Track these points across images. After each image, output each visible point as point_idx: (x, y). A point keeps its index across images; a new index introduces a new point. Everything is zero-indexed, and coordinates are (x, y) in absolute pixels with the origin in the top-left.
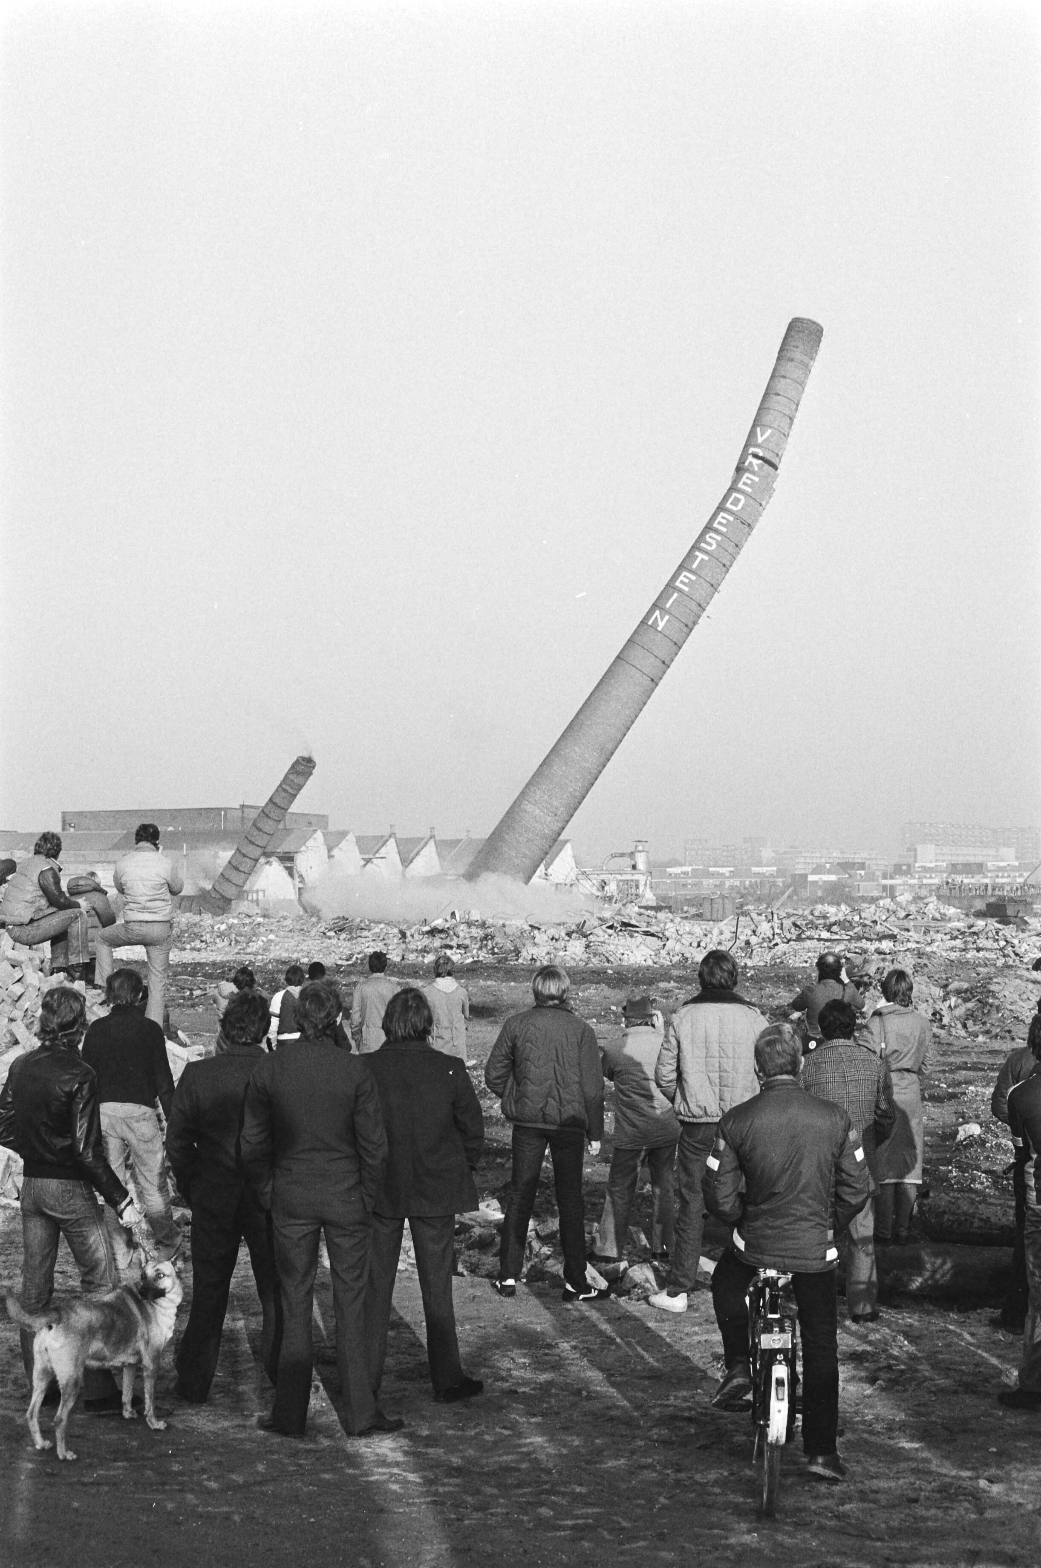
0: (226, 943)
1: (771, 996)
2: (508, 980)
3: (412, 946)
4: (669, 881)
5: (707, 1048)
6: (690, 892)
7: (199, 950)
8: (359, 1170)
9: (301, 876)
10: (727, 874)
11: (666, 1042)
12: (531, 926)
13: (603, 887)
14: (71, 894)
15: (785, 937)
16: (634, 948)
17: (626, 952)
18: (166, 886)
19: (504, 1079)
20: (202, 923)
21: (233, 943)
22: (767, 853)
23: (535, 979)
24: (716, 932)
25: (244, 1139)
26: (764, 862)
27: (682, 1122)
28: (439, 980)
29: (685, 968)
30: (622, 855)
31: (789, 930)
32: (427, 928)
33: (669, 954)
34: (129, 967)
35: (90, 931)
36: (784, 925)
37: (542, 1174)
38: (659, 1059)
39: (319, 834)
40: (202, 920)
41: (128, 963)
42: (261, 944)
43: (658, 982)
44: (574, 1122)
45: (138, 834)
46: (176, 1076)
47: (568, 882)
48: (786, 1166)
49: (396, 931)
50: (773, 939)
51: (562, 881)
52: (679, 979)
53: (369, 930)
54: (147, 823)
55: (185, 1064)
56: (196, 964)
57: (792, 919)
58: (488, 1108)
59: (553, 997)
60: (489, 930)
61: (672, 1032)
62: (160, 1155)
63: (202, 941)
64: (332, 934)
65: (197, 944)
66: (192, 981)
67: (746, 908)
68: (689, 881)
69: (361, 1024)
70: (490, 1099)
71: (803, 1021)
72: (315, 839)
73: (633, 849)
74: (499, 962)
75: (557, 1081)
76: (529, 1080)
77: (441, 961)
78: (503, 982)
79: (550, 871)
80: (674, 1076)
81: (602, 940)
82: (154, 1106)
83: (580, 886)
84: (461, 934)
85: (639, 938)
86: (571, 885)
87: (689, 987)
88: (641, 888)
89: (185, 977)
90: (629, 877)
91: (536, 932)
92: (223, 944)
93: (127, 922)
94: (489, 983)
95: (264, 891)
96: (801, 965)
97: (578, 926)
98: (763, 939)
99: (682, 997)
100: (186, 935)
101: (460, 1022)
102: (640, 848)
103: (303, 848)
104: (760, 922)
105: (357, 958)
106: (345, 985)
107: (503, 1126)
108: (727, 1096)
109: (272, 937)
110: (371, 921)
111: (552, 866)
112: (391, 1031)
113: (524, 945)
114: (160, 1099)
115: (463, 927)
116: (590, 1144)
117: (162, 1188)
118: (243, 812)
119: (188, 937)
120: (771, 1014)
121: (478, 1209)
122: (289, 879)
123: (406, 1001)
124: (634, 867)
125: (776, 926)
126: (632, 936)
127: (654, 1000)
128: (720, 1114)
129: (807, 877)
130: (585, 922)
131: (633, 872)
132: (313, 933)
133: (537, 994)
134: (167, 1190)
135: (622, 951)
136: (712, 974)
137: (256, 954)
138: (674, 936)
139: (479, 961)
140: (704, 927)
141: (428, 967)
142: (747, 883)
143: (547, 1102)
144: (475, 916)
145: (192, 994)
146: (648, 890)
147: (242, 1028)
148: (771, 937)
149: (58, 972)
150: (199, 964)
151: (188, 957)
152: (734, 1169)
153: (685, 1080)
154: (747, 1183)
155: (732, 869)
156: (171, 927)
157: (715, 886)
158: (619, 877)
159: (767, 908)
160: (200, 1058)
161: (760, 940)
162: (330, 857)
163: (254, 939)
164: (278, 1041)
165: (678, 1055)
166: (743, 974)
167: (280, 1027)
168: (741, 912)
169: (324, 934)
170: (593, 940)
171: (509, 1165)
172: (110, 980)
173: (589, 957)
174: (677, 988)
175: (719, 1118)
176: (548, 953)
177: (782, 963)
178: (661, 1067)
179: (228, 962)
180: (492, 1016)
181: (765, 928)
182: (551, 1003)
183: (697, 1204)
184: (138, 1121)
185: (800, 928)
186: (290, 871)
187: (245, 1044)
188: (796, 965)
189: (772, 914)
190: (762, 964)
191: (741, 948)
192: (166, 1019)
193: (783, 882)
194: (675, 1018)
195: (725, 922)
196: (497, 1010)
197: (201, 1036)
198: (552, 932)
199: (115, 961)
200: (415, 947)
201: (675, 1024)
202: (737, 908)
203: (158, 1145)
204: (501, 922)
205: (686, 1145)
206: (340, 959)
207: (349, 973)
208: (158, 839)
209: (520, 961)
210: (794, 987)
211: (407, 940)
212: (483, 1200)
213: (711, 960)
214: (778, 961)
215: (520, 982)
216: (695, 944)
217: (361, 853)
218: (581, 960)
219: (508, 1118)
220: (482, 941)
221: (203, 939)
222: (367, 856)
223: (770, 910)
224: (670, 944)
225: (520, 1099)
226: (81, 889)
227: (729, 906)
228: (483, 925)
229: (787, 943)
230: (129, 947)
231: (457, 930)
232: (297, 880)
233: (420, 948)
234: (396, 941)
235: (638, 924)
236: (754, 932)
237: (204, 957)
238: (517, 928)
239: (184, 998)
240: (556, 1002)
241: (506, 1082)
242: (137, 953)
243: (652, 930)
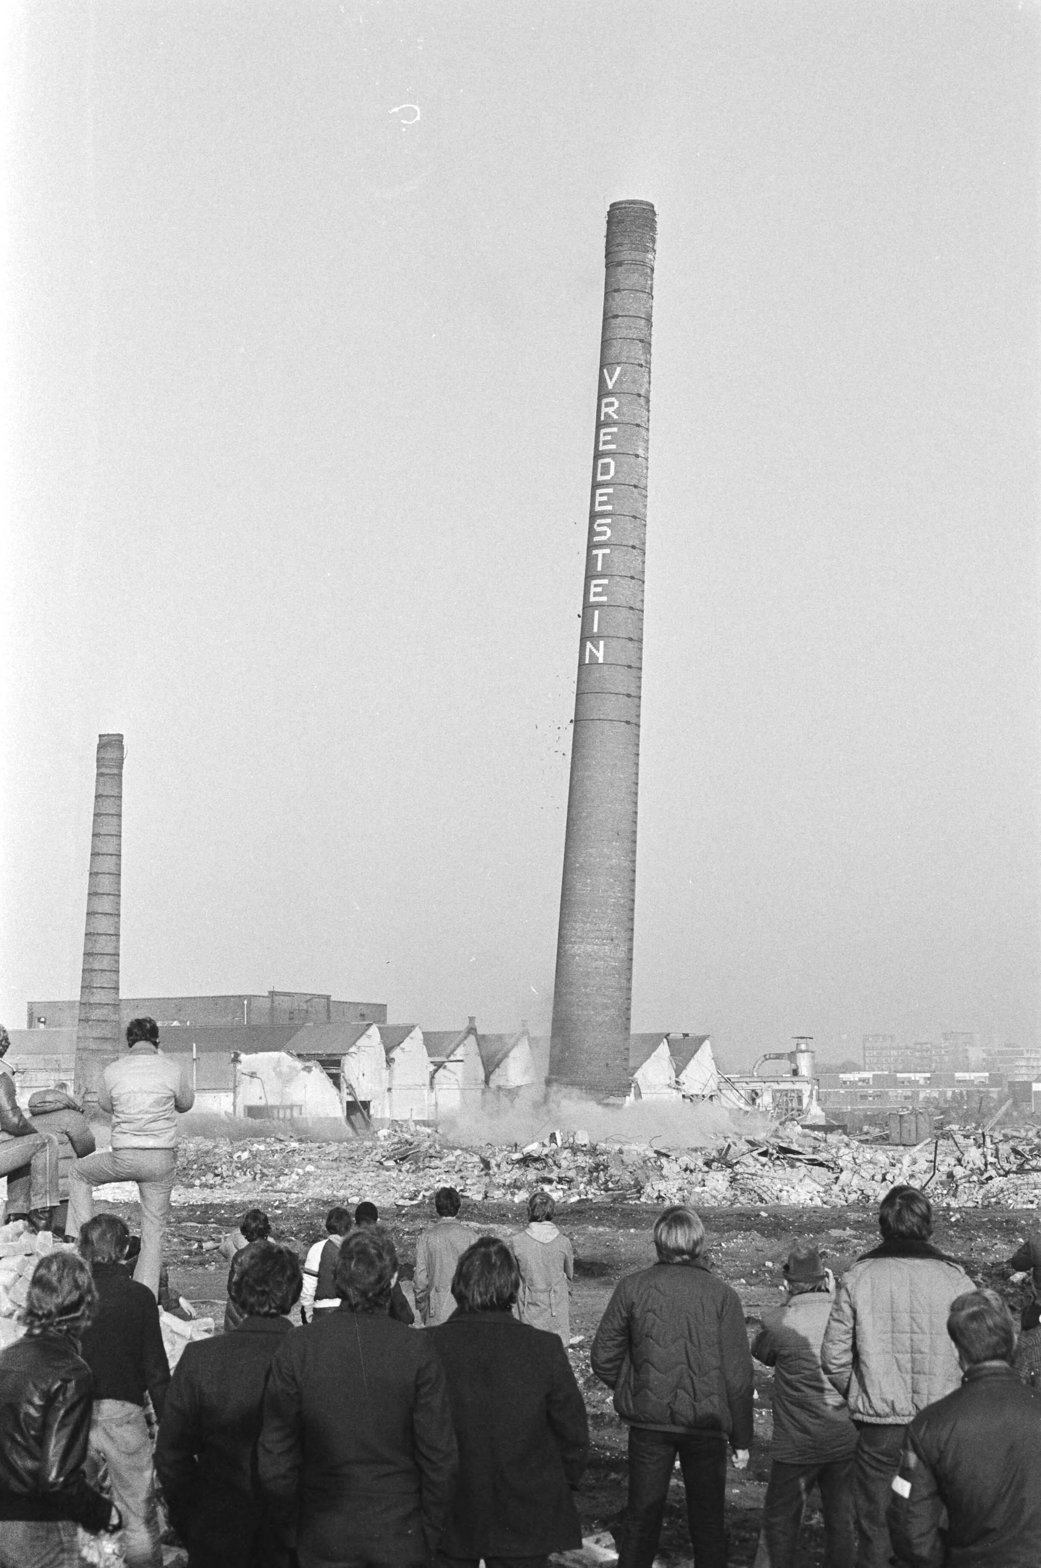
0: (249, 1176)
1: (985, 1249)
2: (627, 1226)
3: (498, 1180)
4: (842, 1091)
5: (893, 1319)
6: (870, 1107)
7: (212, 1187)
8: (419, 1491)
9: (350, 1086)
10: (922, 1082)
11: (837, 1310)
12: (656, 1152)
13: (754, 1100)
14: (34, 1114)
15: (1002, 1167)
16: (795, 1181)
17: (785, 1188)
18: (173, 1101)
19: (618, 1363)
20: (216, 1150)
21: (258, 1176)
22: (975, 1054)
23: (658, 1225)
24: (906, 1160)
25: (264, 1446)
26: (973, 1065)
27: (860, 1424)
28: (534, 1224)
29: (865, 1209)
30: (779, 1056)
31: (1007, 1158)
32: (517, 1156)
33: (843, 1190)
34: (114, 1212)
35: (61, 1163)
36: (1001, 1152)
37: (670, 1496)
38: (827, 1333)
39: (374, 1031)
40: (215, 1147)
41: (115, 1205)
42: (295, 1177)
43: (829, 1228)
44: (712, 1424)
45: (130, 1032)
46: (173, 1364)
47: (707, 1092)
48: (1004, 1490)
49: (476, 1159)
50: (986, 1170)
51: (699, 1092)
52: (858, 1225)
53: (441, 1159)
54: (141, 1017)
55: (186, 1342)
56: (206, 1206)
57: (1012, 1143)
58: (599, 1402)
59: (680, 1251)
60: (601, 1158)
61: (844, 1296)
62: (149, 1474)
63: (217, 1175)
64: (391, 1163)
65: (210, 1179)
66: (200, 1229)
67: (947, 1128)
68: (870, 1091)
69: (428, 1287)
70: (600, 1389)
71: (1029, 1284)
72: (369, 1037)
73: (794, 1049)
74: (614, 1200)
75: (690, 1367)
76: (652, 1364)
77: (538, 1200)
78: (620, 1228)
79: (682, 1078)
80: (848, 1358)
81: (753, 1171)
82: (142, 1403)
83: (723, 1099)
84: (564, 1164)
85: (803, 1169)
86: (711, 1097)
87: (872, 1236)
88: (805, 1100)
89: (192, 1224)
90: (788, 1086)
91: (664, 1160)
92: (245, 1178)
93: (115, 1149)
94: (601, 1229)
95: (301, 1107)
96: (1025, 1206)
97: (720, 1151)
98: (972, 1170)
99: (862, 1250)
100: (195, 1167)
101: (561, 1283)
102: (803, 1047)
103: (353, 1049)
104: (967, 1146)
105: (424, 1196)
106: (408, 1233)
107: (619, 1426)
108: (923, 1386)
109: (310, 1168)
110: (443, 1147)
111: (685, 1072)
112: (466, 1298)
113: (648, 1178)
114: (150, 1393)
115: (566, 1153)
116: (735, 1453)
117: (150, 1521)
118: (273, 1002)
119: (199, 1169)
120: (984, 1274)
121: (580, 1546)
122: (334, 1090)
123: (487, 1257)
124: (795, 1072)
125: (989, 1152)
126: (793, 1166)
127: (824, 1253)
128: (914, 1412)
129: (1031, 1086)
130: (729, 1146)
131: (794, 1079)
132: (366, 1163)
133: (661, 1247)
134: (156, 1523)
135: (779, 1186)
136: (899, 1218)
137: (288, 1192)
138: (850, 1166)
139: (587, 1200)
140: (890, 1154)
141: (518, 1208)
142: (949, 1094)
143: (676, 1396)
144: (583, 1139)
145: (201, 1247)
146: (814, 1102)
147: (263, 1293)
148: (983, 1168)
149: (16, 1219)
150: (212, 1205)
151: (197, 1196)
152: (931, 1495)
153: (864, 1362)
154: (950, 1516)
155: (928, 1075)
156: (175, 1157)
157: (906, 1098)
158: (776, 1086)
159: (976, 1128)
160: (207, 1336)
161: (968, 1172)
162: (389, 1061)
163: (286, 1171)
164: (315, 1310)
165: (854, 1329)
166: (946, 1219)
167: (318, 1289)
168: (941, 1133)
169: (381, 1163)
170: (741, 1170)
171: (626, 1483)
172: (85, 1230)
173: (735, 1195)
174: (855, 1237)
175: (912, 1418)
176: (680, 1189)
177: (998, 1203)
178: (830, 1345)
179: (250, 1202)
180: (604, 1275)
181: (974, 1155)
182: (678, 1259)
183: (882, 1546)
184: (119, 1425)
185: (1022, 1156)
186: (336, 1079)
187: (267, 1315)
188: (1019, 1207)
189: (984, 1136)
190: (971, 1204)
191: (942, 1183)
192: (163, 1281)
193: (999, 1093)
194: (849, 1279)
195: (918, 1147)
196: (611, 1266)
197: (212, 1304)
198: (685, 1160)
199: (95, 1203)
200: (502, 1182)
201: (849, 1286)
202: (936, 1128)
203: (146, 1459)
204: (617, 1147)
205: (866, 1457)
206: (402, 1197)
207: (415, 1217)
208: (157, 1037)
209: (643, 1199)
210: (1016, 1237)
211: (491, 1172)
212: (592, 1532)
213: (898, 1200)
214: (993, 1200)
215: (643, 1229)
216: (879, 1177)
217: (430, 1055)
218: (724, 1198)
219: (623, 1416)
220: (591, 1172)
221: (218, 1171)
222: (437, 1059)
223: (980, 1131)
224: (844, 1177)
225: (639, 1389)
226: (48, 1107)
227: (925, 1127)
228: (593, 1151)
229: (1005, 1176)
230: (117, 1184)
231: (558, 1157)
232: (345, 1091)
233: (508, 1182)
234: (476, 1172)
235: (800, 1150)
236: (959, 1160)
237: (218, 1196)
238: (639, 1154)
239: (190, 1253)
240: (686, 1257)
241: (620, 1367)
242: (128, 1192)
243: (821, 1157)
